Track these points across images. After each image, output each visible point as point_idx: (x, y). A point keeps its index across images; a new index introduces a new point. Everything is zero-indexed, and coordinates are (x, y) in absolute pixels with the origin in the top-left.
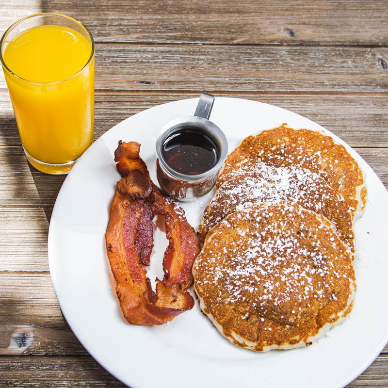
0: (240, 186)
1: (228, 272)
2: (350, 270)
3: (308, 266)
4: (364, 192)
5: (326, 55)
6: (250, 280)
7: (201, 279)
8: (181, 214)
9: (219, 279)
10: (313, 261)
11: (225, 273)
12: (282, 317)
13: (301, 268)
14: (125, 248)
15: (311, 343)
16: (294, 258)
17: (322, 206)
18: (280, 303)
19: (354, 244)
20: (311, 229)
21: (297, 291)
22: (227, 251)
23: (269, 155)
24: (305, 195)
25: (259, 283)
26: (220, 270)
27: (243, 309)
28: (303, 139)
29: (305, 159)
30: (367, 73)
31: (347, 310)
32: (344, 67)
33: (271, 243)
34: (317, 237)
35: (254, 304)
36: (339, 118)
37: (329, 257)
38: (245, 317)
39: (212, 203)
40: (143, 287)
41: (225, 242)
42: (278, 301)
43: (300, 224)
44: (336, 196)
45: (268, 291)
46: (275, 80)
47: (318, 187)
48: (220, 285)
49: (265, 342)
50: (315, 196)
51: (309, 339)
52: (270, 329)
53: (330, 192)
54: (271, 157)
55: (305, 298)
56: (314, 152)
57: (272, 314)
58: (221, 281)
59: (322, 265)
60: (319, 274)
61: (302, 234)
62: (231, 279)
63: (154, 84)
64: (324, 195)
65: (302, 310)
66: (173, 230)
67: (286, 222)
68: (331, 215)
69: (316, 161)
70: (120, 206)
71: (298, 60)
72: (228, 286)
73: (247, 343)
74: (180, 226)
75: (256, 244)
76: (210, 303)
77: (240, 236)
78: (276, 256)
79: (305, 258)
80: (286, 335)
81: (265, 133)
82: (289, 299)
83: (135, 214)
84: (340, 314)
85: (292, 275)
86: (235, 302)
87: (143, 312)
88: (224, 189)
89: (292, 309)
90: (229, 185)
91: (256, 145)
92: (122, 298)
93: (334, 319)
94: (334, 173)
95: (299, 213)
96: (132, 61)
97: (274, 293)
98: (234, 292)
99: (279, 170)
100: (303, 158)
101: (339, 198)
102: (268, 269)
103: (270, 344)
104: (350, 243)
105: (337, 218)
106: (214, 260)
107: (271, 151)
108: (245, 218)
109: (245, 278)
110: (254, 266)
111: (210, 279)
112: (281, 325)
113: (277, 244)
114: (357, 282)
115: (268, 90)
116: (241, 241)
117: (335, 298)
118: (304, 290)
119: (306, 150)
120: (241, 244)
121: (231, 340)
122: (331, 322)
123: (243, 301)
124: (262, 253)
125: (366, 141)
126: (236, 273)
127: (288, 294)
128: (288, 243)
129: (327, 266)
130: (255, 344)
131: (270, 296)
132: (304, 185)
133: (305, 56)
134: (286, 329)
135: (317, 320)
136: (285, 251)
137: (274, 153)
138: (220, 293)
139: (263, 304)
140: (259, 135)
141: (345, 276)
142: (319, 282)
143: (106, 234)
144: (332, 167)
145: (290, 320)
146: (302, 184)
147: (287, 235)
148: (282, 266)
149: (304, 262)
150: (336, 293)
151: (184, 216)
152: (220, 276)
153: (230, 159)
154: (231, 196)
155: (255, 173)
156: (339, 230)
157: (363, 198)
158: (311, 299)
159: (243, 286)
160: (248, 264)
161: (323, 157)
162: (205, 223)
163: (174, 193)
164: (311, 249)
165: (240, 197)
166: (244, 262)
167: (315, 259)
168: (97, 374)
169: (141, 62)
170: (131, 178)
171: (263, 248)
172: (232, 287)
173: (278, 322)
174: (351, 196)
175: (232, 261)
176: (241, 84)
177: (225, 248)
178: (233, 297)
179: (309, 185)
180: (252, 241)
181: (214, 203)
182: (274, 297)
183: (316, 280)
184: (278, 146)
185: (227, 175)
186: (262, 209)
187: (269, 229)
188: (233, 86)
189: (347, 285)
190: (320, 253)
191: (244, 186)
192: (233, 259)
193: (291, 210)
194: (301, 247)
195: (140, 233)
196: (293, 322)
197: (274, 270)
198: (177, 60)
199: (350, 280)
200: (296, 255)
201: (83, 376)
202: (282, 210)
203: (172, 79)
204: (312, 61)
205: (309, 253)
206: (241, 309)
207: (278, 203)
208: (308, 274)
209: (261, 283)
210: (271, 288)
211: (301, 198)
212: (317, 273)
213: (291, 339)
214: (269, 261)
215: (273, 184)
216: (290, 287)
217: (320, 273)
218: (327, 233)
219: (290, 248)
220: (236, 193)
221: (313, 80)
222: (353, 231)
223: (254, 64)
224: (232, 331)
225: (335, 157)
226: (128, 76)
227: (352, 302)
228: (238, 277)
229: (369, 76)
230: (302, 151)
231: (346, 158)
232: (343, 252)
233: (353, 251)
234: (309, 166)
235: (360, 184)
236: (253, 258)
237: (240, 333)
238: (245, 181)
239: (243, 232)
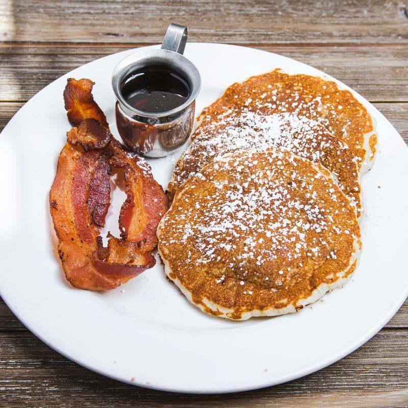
0: (220, 136)
1: (200, 228)
2: (354, 225)
3: (301, 220)
4: (374, 140)
5: (336, 5)
6: (227, 236)
7: (167, 239)
8: (146, 169)
9: (189, 238)
10: (307, 214)
11: (195, 231)
12: (267, 279)
13: (292, 223)
14: (74, 205)
15: (302, 307)
16: (283, 212)
17: (321, 155)
18: (264, 262)
19: (361, 198)
20: (305, 178)
21: (285, 248)
22: (200, 207)
23: (257, 104)
24: (300, 143)
25: (238, 240)
26: (190, 227)
27: (218, 271)
28: (300, 84)
29: (302, 106)
30: (386, 23)
31: (349, 270)
32: (357, 17)
33: (255, 195)
34: (313, 188)
35: (232, 265)
36: (349, 71)
37: (328, 211)
38: (220, 281)
39: (185, 156)
40: (93, 248)
41: (199, 196)
42: (261, 260)
43: (292, 173)
44: (338, 143)
45: (249, 249)
46: (273, 31)
47: (316, 134)
48: (190, 244)
49: (244, 308)
50: (313, 144)
51: (300, 302)
52: (251, 293)
53: (330, 139)
54: (260, 106)
55: (296, 257)
56: (312, 99)
57: (254, 275)
58: (191, 239)
59: (318, 219)
60: (314, 230)
61: (294, 185)
62: (204, 236)
63: (123, 35)
64: (323, 143)
65: (292, 270)
66: (134, 185)
67: (274, 171)
68: (331, 165)
69: (315, 108)
70: (69, 158)
71: (302, 10)
72: (200, 244)
73: (222, 310)
74: (144, 181)
75: (236, 197)
76: (177, 267)
77: (216, 188)
78: (260, 209)
79: (298, 212)
80: (271, 299)
81: (254, 79)
82: (276, 257)
83: (89, 167)
84: (340, 274)
85: (280, 230)
86: (207, 263)
87: (89, 271)
88: (200, 140)
89: (279, 269)
90: (207, 135)
91: (242, 93)
92: (65, 258)
93: (332, 280)
94: (337, 120)
95: (291, 160)
96: (97, 11)
97: (257, 251)
98: (206, 251)
99: (268, 118)
100: (299, 104)
101: (342, 146)
102: (249, 224)
103: (250, 310)
104: (356, 197)
105: (339, 169)
106: (183, 217)
107: (261, 99)
108: (224, 168)
109: (221, 234)
110: (233, 221)
111: (177, 238)
112: (265, 288)
113: (262, 196)
114: (362, 239)
115: (263, 42)
116: (217, 194)
117: (334, 257)
118: (295, 247)
119: (303, 96)
120: (218, 198)
121: (202, 308)
122: (328, 282)
123: (217, 261)
124: (243, 207)
125: (382, 95)
126: (209, 229)
127: (274, 252)
128: (276, 194)
129: (324, 221)
130: (232, 311)
131: (251, 254)
132: (299, 132)
133: (311, 6)
134: (271, 292)
135: (311, 282)
136: (272, 203)
137: (264, 100)
138: (190, 253)
139: (242, 263)
140: (246, 82)
141: (347, 232)
142: (315, 239)
143: (51, 191)
144: (335, 114)
145: (276, 282)
146: (297, 132)
147: (274, 186)
148: (267, 221)
149: (296, 216)
150: (335, 251)
151: (149, 172)
152: (190, 234)
153: (211, 111)
154: (208, 147)
155: (239, 122)
156: (342, 183)
157: (372, 147)
158: (304, 259)
159: (218, 243)
160: (226, 218)
161: (323, 103)
162: (176, 180)
163: (138, 145)
164: (305, 201)
165: (219, 149)
166: (220, 217)
167: (310, 212)
168: (31, 351)
169: (109, 13)
170: (83, 126)
171: (244, 202)
172: (204, 246)
173: (261, 285)
174: (357, 144)
175: (205, 216)
176: (230, 35)
177: (197, 203)
178: (205, 257)
179: (305, 133)
180: (231, 194)
181: (187, 157)
182: (256, 256)
183: (310, 236)
184: (269, 93)
185: (205, 127)
186: (245, 157)
187: (252, 179)
188: (220, 37)
189: (350, 242)
190: (316, 206)
191: (225, 135)
192: (207, 214)
193: (279, 157)
194: (293, 198)
195: (93, 189)
196: (280, 285)
197: (258, 225)
198: (153, 11)
199: (354, 237)
200: (286, 208)
201: (14, 354)
202: (269, 158)
203: (145, 30)
204: (319, 11)
205: (302, 206)
206: (216, 271)
207: (265, 150)
208: (300, 229)
209: (240, 240)
210: (253, 244)
211: (295, 147)
212: (312, 228)
213: (277, 302)
214: (252, 215)
215: (260, 133)
216: (278, 243)
217: (316, 228)
218: (326, 183)
219: (278, 200)
220: (215, 144)
221: (319, 31)
222: (359, 183)
223: (248, 15)
224: (203, 297)
225: (339, 103)
226: (90, 28)
227: (356, 261)
228: (212, 234)
229: (389, 26)
230: (297, 98)
231: (352, 103)
232: (345, 206)
233: (359, 206)
234: (306, 114)
235: (368, 132)
236: (231, 212)
237: (214, 298)
238: (226, 131)
239: (220, 184)
